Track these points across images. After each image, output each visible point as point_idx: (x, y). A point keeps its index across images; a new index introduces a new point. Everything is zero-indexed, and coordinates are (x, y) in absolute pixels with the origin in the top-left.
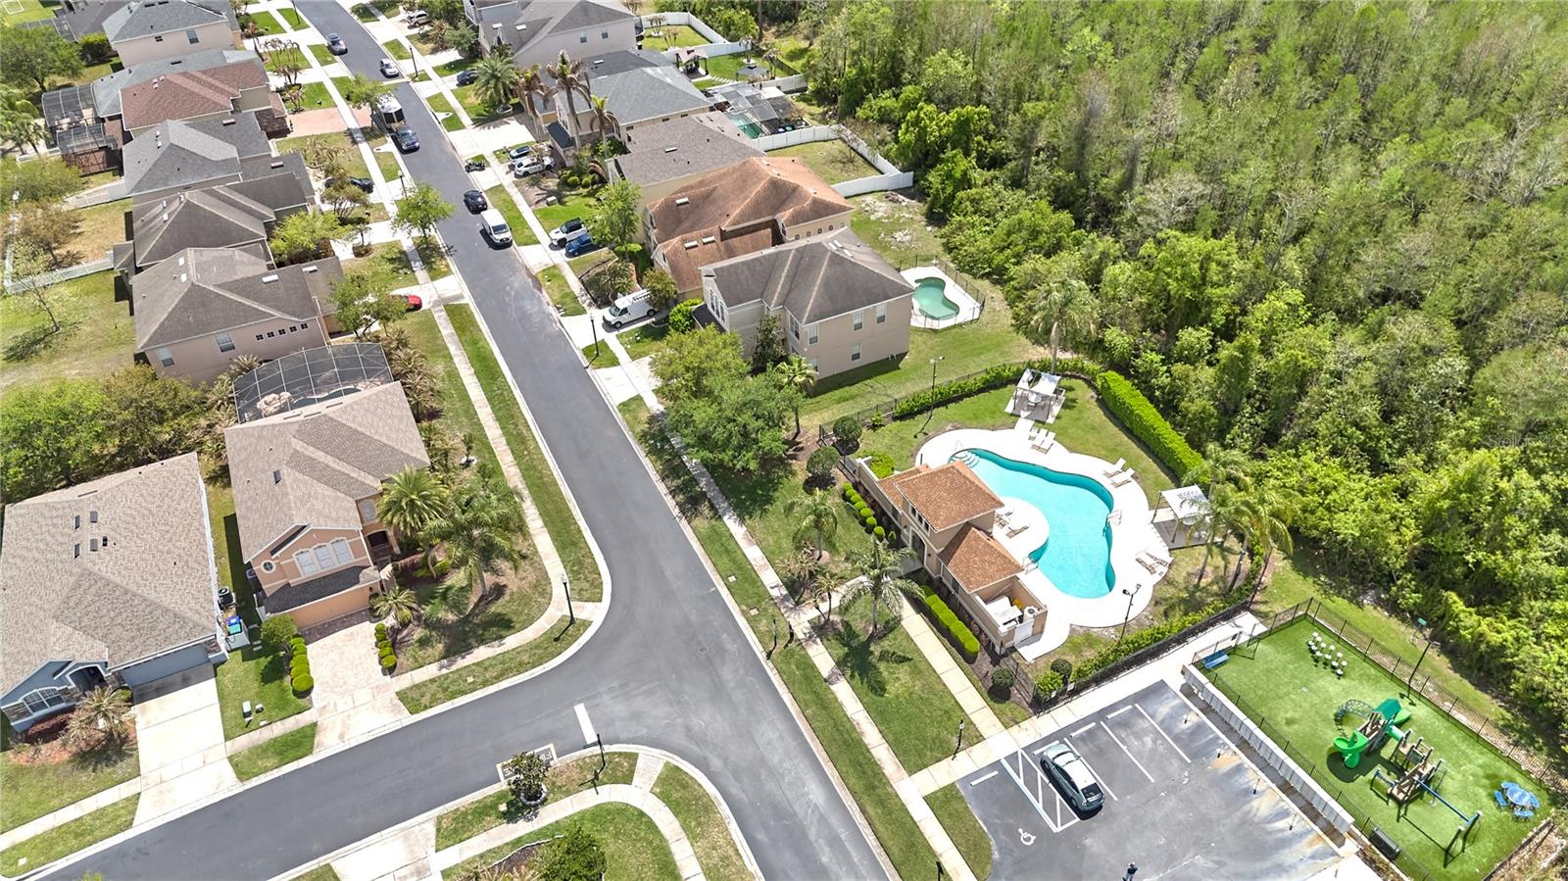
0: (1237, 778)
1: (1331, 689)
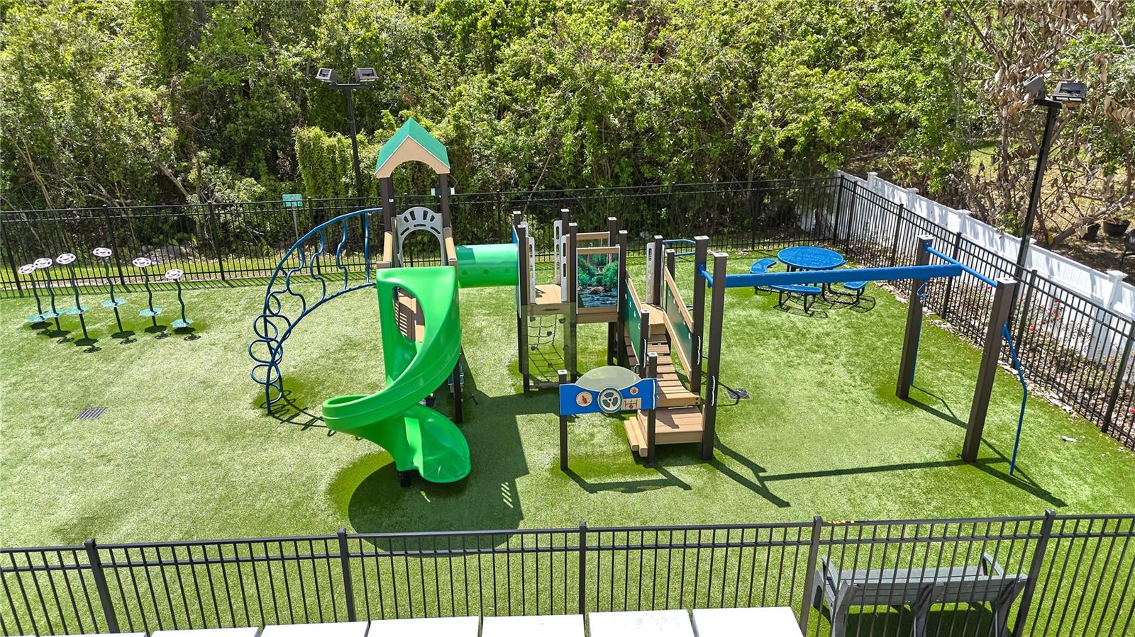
1: (187, 367)
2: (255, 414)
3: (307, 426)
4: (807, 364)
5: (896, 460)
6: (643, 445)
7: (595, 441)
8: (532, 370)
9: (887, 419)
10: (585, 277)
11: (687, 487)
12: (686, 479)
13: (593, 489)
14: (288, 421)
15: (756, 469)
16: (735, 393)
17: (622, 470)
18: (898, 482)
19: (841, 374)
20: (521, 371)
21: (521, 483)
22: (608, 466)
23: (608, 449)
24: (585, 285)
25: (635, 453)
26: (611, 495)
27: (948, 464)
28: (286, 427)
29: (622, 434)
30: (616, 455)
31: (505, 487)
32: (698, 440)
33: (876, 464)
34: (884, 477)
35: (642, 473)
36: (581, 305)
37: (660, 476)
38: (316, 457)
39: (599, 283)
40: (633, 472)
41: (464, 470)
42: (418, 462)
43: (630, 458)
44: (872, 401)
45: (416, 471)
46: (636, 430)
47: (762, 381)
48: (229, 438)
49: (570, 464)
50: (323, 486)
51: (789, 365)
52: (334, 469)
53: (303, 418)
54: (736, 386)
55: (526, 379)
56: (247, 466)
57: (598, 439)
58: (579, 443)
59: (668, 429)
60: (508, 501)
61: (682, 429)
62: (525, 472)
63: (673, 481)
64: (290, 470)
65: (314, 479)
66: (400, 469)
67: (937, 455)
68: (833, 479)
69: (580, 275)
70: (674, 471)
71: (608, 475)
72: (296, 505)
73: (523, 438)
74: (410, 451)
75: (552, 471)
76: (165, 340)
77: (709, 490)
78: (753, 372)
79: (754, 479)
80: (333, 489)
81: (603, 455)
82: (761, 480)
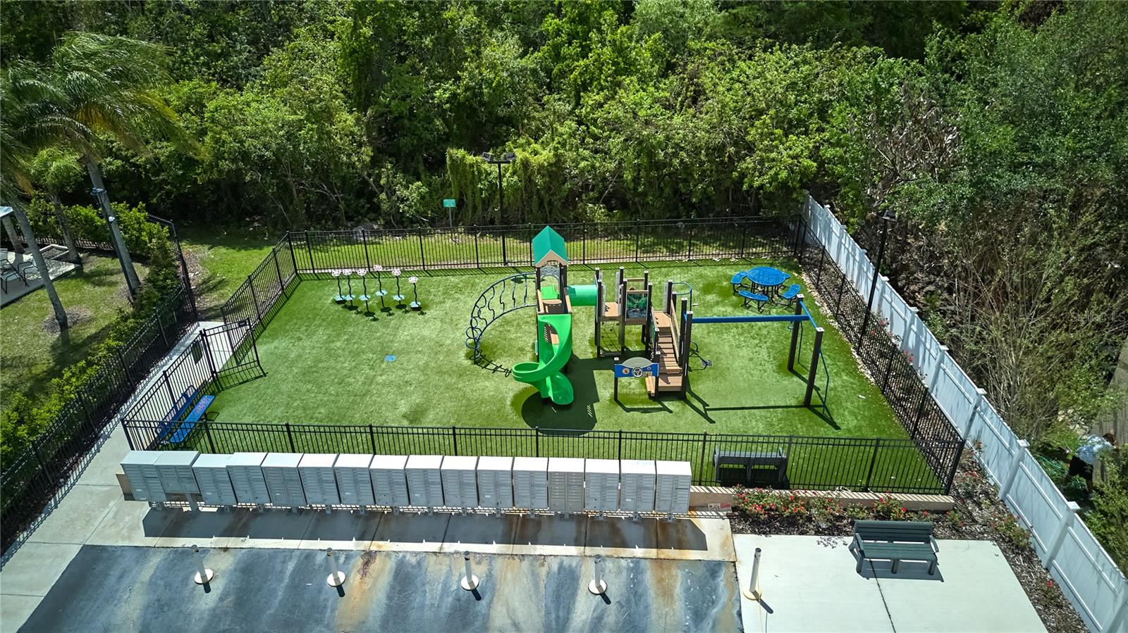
0: (417, 601)
1: (426, 332)
2: (468, 363)
3: (495, 370)
4: (748, 346)
5: (772, 404)
6: (653, 391)
7: (631, 386)
8: (602, 344)
9: (778, 381)
10: (631, 304)
11: (671, 412)
12: (671, 408)
13: (628, 410)
14: (485, 367)
15: (705, 404)
16: (706, 362)
17: (642, 402)
18: (769, 415)
19: (764, 353)
20: (596, 344)
21: (596, 406)
22: (636, 400)
23: (637, 391)
24: (630, 308)
25: (649, 394)
26: (636, 414)
27: (796, 407)
28: (484, 371)
29: (643, 383)
30: (640, 394)
31: (589, 407)
32: (679, 390)
33: (762, 405)
34: (763, 412)
35: (651, 404)
36: (628, 317)
37: (660, 406)
38: (502, 387)
39: (637, 307)
40: (647, 404)
41: (570, 400)
42: (551, 394)
43: (647, 396)
44: (774, 371)
45: (550, 398)
46: (650, 383)
47: (722, 356)
48: (460, 375)
49: (619, 398)
50: (508, 403)
51: (738, 347)
52: (511, 394)
53: (491, 367)
54: (707, 358)
55: (599, 348)
56: (472, 391)
57: (633, 385)
58: (623, 387)
59: (665, 384)
60: (590, 414)
61: (671, 385)
62: (597, 400)
63: (665, 409)
64: (492, 393)
65: (504, 399)
66: (543, 397)
67: (793, 402)
68: (739, 411)
69: (627, 303)
70: (666, 404)
71: (636, 404)
72: (499, 410)
73: (597, 383)
74: (547, 389)
75: (610, 401)
76: (408, 314)
77: (681, 414)
78: (718, 350)
79: (702, 410)
80: (513, 404)
81: (634, 394)
82: (706, 410)
